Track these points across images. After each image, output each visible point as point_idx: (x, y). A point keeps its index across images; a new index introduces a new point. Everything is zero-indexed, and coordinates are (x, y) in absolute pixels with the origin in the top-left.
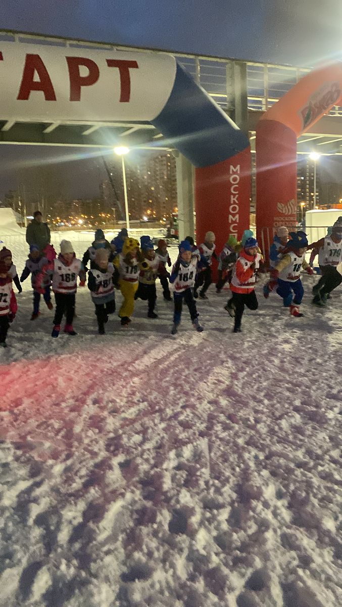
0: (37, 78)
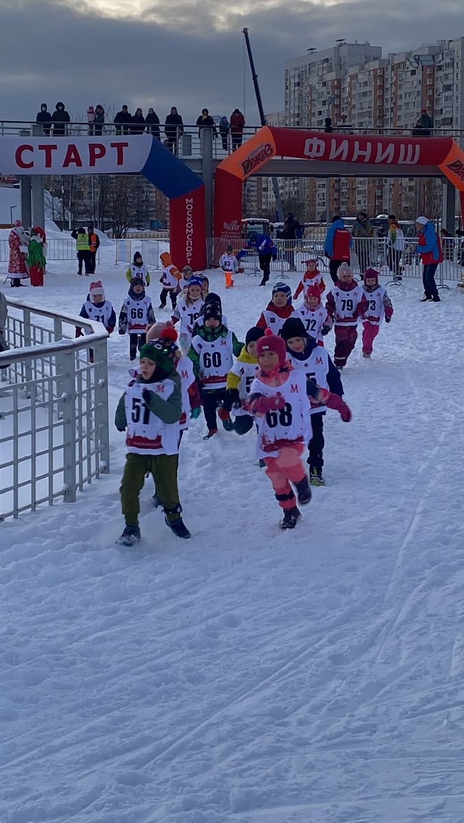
0: (73, 157)
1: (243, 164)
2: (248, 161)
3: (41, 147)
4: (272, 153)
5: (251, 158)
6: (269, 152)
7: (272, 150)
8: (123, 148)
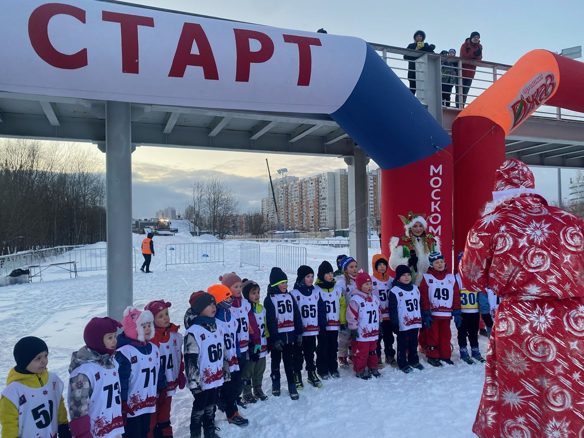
0: (195, 50)
1: (513, 107)
2: (522, 102)
3: (108, 16)
8: (312, 48)
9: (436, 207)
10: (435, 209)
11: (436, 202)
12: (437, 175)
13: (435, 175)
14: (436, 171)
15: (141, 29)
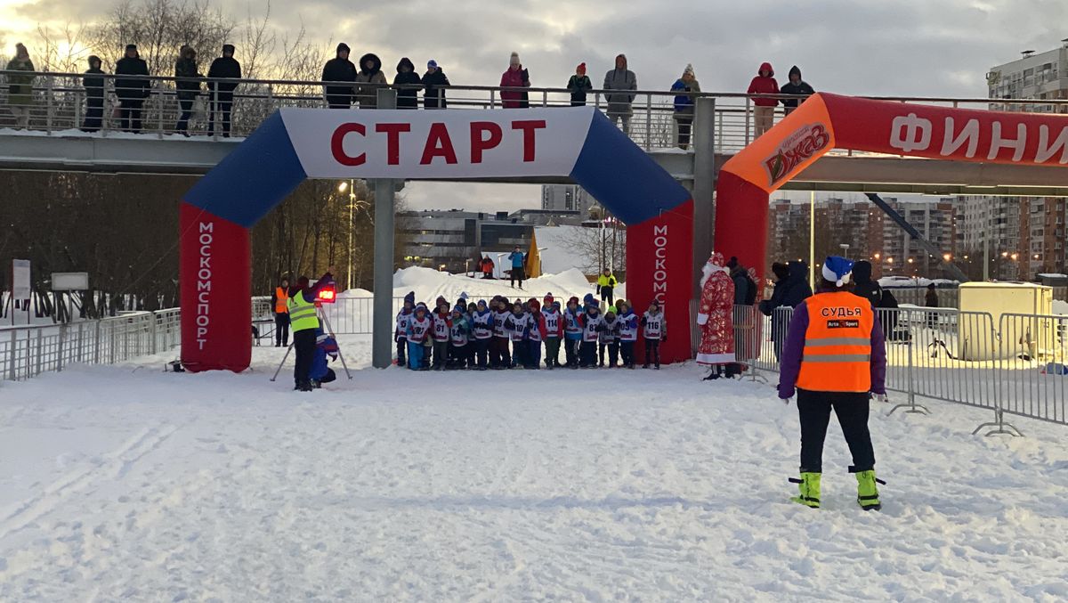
0: (439, 145)
1: (769, 163)
2: (780, 157)
3: (380, 128)
4: (826, 142)
5: (784, 152)
6: (821, 141)
7: (826, 138)
8: (536, 130)
9: (661, 264)
10: (660, 266)
11: (660, 260)
12: (662, 235)
13: (659, 235)
14: (661, 232)
15: (401, 134)
